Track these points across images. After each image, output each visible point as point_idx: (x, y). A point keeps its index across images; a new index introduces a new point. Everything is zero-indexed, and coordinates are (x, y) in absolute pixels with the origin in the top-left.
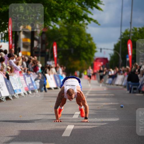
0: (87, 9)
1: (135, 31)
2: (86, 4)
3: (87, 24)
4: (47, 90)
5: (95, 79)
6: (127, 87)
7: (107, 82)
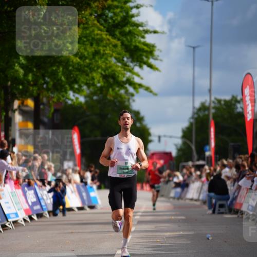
0: (133, 69)
2: (130, 60)
6: (207, 203)
7: (172, 195)
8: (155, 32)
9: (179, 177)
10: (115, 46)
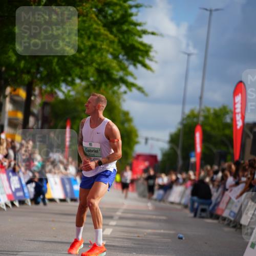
0: (127, 67)
1: (206, 114)
2: (125, 57)
3: (125, 92)
4: (47, 201)
5: (133, 190)
7: (155, 196)
8: (153, 34)
9: (164, 179)
10: (112, 42)
